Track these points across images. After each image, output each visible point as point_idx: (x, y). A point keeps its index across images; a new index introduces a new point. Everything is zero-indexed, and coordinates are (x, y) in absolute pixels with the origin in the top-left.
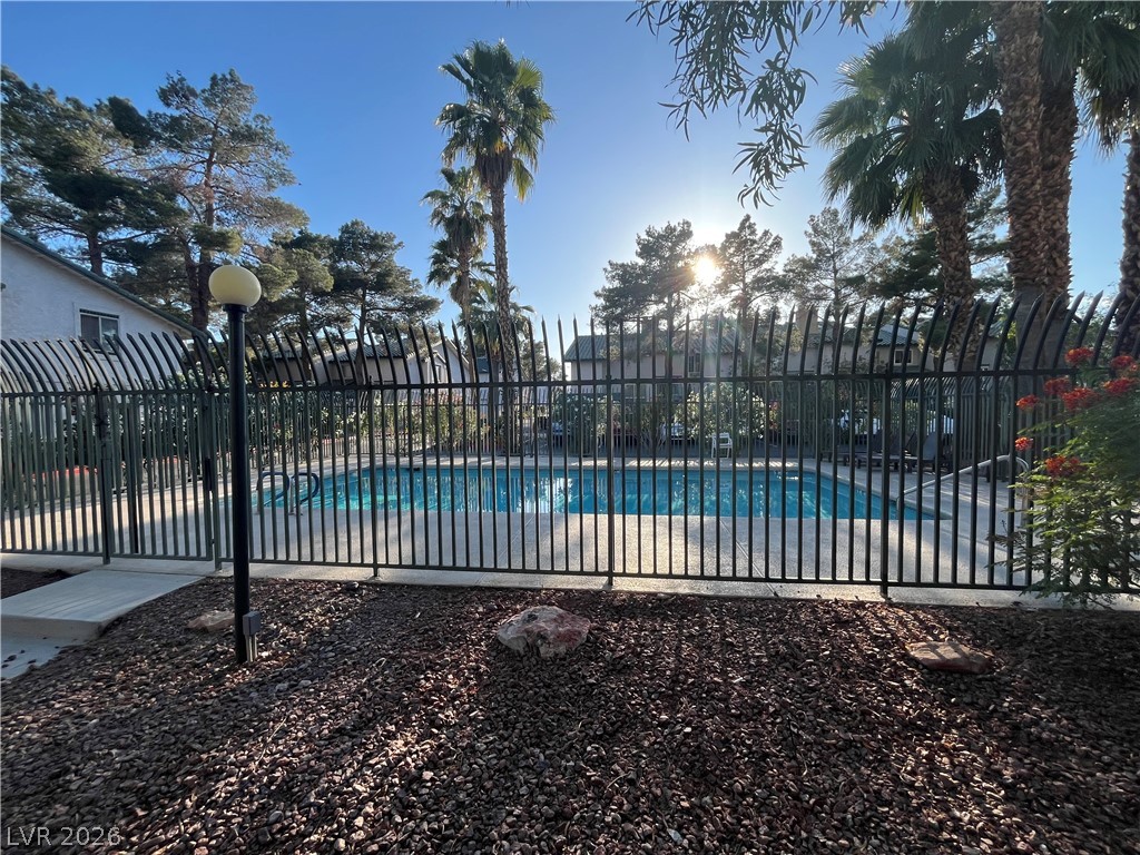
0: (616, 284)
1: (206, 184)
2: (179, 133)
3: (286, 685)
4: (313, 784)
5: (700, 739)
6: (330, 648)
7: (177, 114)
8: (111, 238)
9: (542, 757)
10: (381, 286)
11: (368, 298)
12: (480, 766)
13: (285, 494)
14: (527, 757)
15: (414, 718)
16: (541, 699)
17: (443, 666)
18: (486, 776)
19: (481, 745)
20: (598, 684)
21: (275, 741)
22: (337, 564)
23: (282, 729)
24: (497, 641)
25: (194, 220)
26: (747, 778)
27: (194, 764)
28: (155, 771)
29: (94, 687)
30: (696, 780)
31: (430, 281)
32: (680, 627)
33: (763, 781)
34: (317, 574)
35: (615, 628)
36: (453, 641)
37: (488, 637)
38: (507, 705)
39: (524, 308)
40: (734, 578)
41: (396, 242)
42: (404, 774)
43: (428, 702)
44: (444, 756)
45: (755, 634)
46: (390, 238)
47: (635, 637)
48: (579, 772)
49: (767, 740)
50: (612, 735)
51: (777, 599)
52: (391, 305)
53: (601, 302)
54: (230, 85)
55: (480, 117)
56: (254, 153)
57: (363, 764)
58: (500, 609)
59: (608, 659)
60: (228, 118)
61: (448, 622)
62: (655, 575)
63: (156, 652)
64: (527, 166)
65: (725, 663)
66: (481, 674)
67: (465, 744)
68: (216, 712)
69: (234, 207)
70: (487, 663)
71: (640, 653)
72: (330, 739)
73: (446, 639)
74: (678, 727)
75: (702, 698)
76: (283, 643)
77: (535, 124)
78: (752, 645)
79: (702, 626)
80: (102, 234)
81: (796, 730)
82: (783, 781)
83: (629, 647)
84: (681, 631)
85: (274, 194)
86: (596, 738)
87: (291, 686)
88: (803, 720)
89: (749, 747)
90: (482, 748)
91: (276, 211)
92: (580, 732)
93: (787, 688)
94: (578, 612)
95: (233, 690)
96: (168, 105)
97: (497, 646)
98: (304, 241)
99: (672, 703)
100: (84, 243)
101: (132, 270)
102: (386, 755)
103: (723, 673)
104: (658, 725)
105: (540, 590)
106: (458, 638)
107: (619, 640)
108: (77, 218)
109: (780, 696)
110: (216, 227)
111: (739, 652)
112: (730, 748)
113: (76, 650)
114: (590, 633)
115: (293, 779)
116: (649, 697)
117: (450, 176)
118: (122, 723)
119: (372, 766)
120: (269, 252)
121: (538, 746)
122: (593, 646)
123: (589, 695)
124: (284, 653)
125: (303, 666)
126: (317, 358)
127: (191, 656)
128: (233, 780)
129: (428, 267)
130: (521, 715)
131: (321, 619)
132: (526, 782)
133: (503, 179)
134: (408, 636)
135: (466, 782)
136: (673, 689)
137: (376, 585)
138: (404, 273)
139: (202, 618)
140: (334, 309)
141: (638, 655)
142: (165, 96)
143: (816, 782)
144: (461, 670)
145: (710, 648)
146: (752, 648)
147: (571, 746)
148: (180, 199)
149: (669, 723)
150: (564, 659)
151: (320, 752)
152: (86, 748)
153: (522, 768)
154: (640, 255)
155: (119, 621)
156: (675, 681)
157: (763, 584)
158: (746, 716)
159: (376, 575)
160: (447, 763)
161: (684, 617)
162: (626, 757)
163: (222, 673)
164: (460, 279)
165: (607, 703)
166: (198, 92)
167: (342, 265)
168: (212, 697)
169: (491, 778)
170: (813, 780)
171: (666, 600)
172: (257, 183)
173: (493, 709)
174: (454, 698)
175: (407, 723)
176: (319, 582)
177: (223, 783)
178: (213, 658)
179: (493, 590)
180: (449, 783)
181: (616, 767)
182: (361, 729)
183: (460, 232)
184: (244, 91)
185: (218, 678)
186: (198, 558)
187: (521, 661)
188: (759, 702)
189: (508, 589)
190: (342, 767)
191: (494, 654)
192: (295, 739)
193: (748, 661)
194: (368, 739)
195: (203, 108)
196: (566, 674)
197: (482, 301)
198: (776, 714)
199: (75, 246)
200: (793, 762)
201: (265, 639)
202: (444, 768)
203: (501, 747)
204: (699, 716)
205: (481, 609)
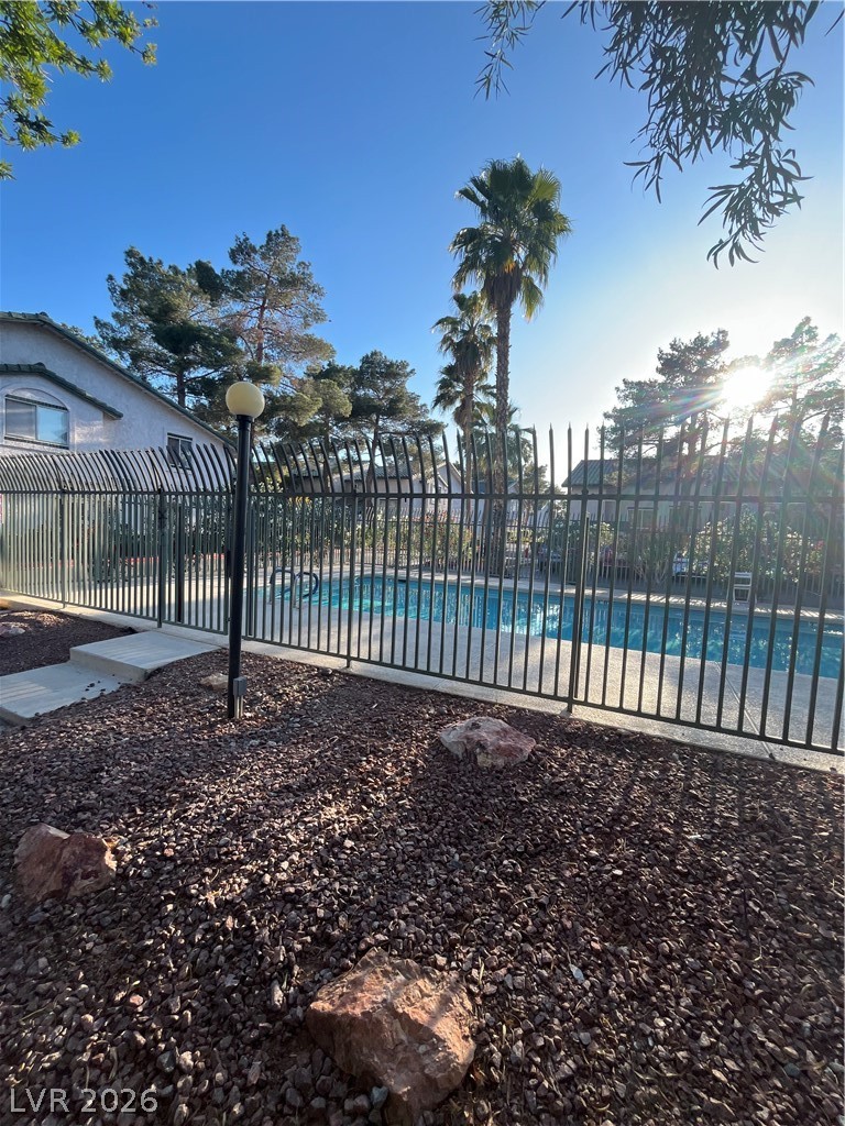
0: (629, 404)
1: (259, 327)
2: (241, 285)
3: (257, 742)
4: (258, 824)
5: (630, 886)
6: (298, 720)
7: (241, 269)
8: (192, 376)
9: (457, 857)
10: (392, 411)
11: (380, 423)
12: (397, 849)
13: (291, 589)
14: (442, 854)
15: (349, 793)
16: (468, 804)
17: (385, 754)
18: (399, 859)
19: (401, 831)
20: (530, 803)
21: (238, 783)
22: (318, 651)
23: (245, 775)
24: (439, 741)
25: (249, 358)
26: (679, 942)
27: (180, 786)
28: (154, 784)
29: (132, 715)
30: (616, 926)
31: (436, 405)
32: (637, 768)
33: (698, 951)
34: (303, 658)
35: (562, 754)
36: (400, 735)
37: (432, 737)
38: (435, 802)
39: (525, 430)
40: (718, 729)
41: (408, 370)
42: (329, 837)
43: (364, 782)
44: (367, 831)
45: (730, 793)
46: (404, 365)
47: (581, 767)
48: (491, 882)
49: (716, 909)
50: (533, 856)
51: (772, 761)
52: (400, 429)
53: (610, 423)
54: (281, 239)
55: (492, 237)
56: (296, 297)
57: (299, 819)
58: (450, 714)
59: (547, 782)
60: (278, 268)
61: (399, 717)
62: (620, 710)
63: (176, 698)
64: (536, 283)
65: (682, 815)
66: (418, 769)
67: (387, 826)
68: (203, 751)
69: (278, 344)
70: (425, 760)
71: (582, 784)
72: (279, 793)
73: (394, 731)
74: (608, 867)
75: (644, 845)
76: (264, 709)
77: (548, 238)
78: (721, 804)
79: (664, 770)
80: (186, 373)
81: (757, 909)
82: (724, 959)
83: (572, 775)
84: (636, 771)
85: (310, 331)
86: (514, 855)
87: (261, 744)
88: (771, 900)
89: (690, 910)
90: (402, 834)
91: (311, 346)
92: (500, 844)
93: (757, 861)
94: (526, 731)
95: (220, 737)
96: (235, 262)
97: (438, 748)
98: (332, 372)
99: (607, 841)
100: (174, 381)
101: (205, 402)
102: (319, 817)
103: (677, 825)
104: (585, 859)
105: (493, 704)
106: (404, 733)
107: (563, 766)
108: (171, 361)
109: (746, 867)
110: (263, 363)
111: (704, 808)
112: (665, 905)
113: (129, 686)
114: (533, 752)
115: (243, 817)
116: (583, 830)
117: (460, 300)
118: (143, 743)
119: (305, 823)
120: (302, 383)
121: (456, 846)
122: (533, 767)
123: (517, 812)
124: (263, 717)
125: (274, 730)
126: (336, 477)
127: (198, 706)
128: (202, 805)
129: (434, 392)
130: (446, 814)
131: (296, 694)
132: (436, 875)
133: (510, 299)
134: (363, 723)
135: (381, 859)
136: (611, 828)
137: (347, 674)
138: (414, 398)
139: (210, 678)
140: (352, 433)
141: (581, 785)
142: (233, 255)
143: (770, 973)
144: (400, 761)
145: (668, 795)
146: (722, 807)
147: (489, 855)
148: (239, 341)
149: (599, 860)
150: (501, 772)
151: (269, 800)
152: (117, 757)
153: (436, 862)
154: (660, 371)
155: (159, 670)
156: (616, 819)
157: (758, 742)
158: (695, 877)
159: (348, 666)
160: (368, 839)
161: (644, 758)
162: (543, 881)
163: (216, 722)
164: (464, 402)
165: (535, 823)
166: (258, 248)
167: (361, 393)
168: (204, 739)
169: (404, 862)
170: (766, 970)
171: (628, 736)
172: (297, 322)
173: (422, 802)
174: (388, 784)
175: (343, 795)
176: (302, 664)
177: (195, 805)
178: (212, 710)
179: (448, 697)
180: (366, 856)
181: (529, 887)
182: (304, 791)
183: (467, 355)
184: (291, 243)
185: (212, 726)
186: (218, 632)
187: (457, 765)
188: (715, 867)
189: (463, 698)
190: (282, 817)
191: (434, 753)
192: (253, 786)
193: (712, 819)
194: (308, 800)
195: (261, 262)
196: (499, 787)
197: (484, 424)
198: (735, 884)
199: (169, 384)
200: (745, 943)
201: (251, 703)
202: (365, 842)
203: (420, 838)
204: (635, 862)
205: (432, 711)
